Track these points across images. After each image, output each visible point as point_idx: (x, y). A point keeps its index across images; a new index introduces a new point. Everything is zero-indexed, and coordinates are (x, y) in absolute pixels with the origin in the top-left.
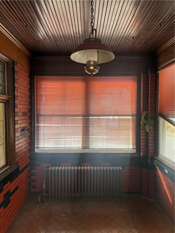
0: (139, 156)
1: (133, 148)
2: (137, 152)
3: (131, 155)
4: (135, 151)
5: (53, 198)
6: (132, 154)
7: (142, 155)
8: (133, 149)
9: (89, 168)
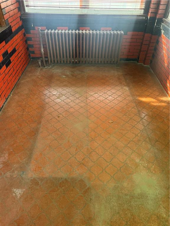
0: (146, 18)
1: (141, 8)
2: (144, 13)
3: (136, 17)
4: (142, 11)
5: (53, 62)
6: (138, 16)
7: (149, 17)
8: (141, 10)
9: (88, 32)
